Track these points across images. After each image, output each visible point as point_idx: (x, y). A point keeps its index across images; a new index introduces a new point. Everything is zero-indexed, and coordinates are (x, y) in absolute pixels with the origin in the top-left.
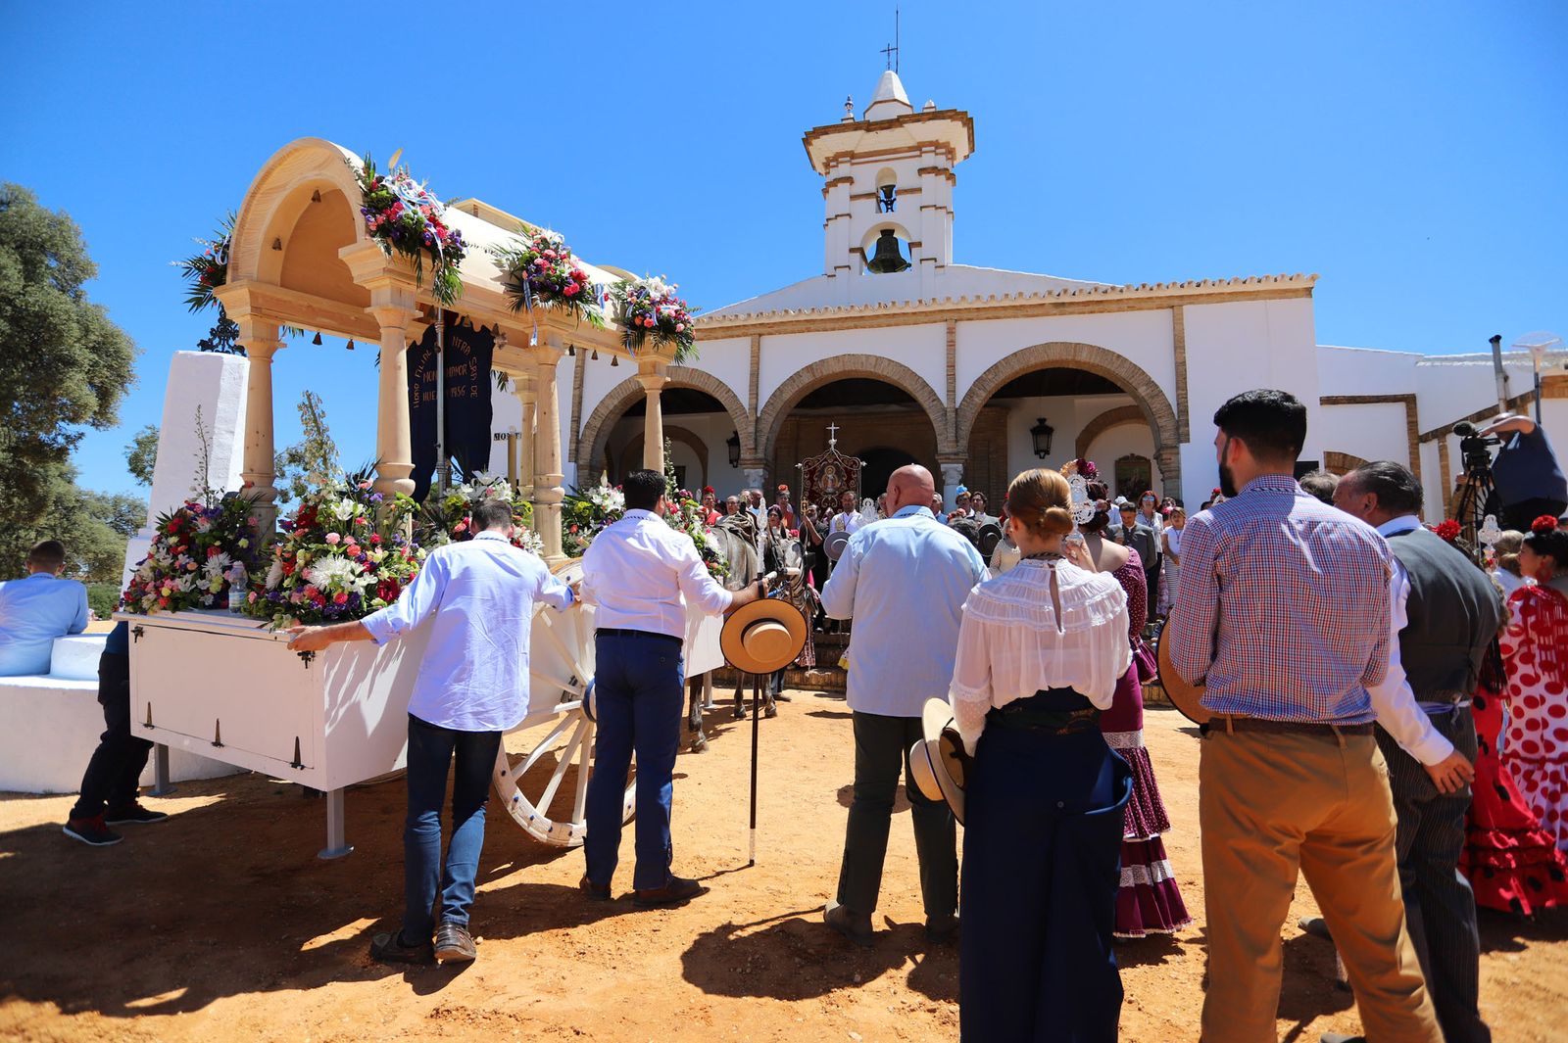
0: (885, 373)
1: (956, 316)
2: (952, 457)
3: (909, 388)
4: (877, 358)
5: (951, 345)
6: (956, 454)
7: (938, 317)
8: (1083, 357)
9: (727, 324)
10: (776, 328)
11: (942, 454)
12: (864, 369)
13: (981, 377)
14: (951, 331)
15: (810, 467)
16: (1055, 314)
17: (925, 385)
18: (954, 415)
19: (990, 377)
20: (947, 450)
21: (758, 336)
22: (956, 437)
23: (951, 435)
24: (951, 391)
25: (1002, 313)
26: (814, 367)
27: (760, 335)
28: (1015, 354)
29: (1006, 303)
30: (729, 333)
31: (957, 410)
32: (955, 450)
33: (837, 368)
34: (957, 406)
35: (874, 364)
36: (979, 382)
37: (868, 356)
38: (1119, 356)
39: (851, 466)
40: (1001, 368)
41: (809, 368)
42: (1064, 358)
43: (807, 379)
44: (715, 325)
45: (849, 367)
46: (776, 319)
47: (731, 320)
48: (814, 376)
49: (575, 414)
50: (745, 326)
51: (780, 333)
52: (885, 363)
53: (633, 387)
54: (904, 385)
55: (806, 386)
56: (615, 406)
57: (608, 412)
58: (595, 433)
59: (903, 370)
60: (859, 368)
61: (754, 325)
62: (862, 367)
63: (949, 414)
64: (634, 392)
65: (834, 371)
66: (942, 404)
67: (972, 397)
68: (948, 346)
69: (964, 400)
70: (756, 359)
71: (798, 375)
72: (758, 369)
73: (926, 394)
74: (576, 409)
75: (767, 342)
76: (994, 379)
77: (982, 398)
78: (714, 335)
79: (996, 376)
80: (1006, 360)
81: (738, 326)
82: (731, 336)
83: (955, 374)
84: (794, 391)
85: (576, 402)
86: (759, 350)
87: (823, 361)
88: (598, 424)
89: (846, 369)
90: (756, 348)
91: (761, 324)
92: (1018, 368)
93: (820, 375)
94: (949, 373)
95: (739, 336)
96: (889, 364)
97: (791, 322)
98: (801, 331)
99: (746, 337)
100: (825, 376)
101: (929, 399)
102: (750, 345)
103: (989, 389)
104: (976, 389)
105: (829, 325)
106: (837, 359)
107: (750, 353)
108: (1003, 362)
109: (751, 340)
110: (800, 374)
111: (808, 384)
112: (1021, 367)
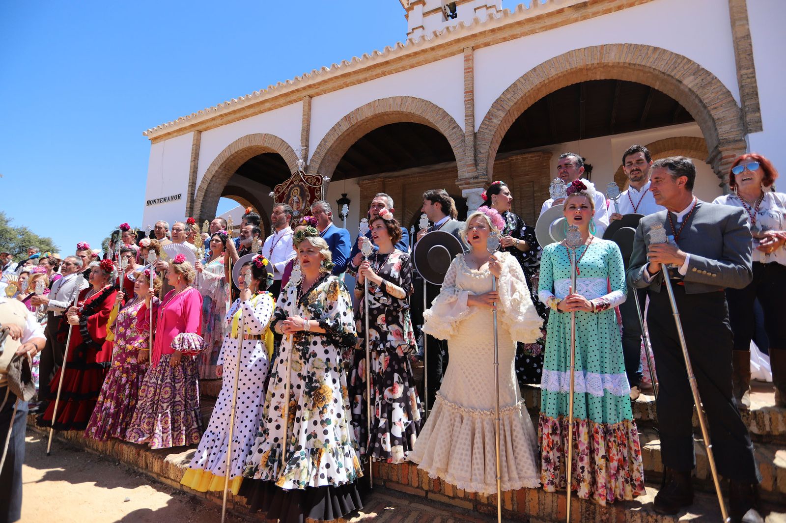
1: (472, 43)
2: (472, 181)
3: (431, 120)
4: (402, 98)
5: (469, 71)
6: (476, 178)
7: (455, 48)
8: (612, 58)
9: (285, 91)
10: (321, 88)
11: (463, 179)
12: (391, 110)
13: (500, 98)
14: (468, 59)
16: (576, 20)
17: (445, 114)
18: (472, 139)
19: (509, 96)
20: (467, 175)
21: (308, 98)
22: (476, 160)
23: (470, 159)
24: (470, 116)
25: (518, 30)
26: (352, 115)
27: (311, 97)
28: (534, 69)
29: (522, 17)
30: (288, 99)
31: (475, 135)
32: (475, 174)
33: (369, 114)
34: (476, 131)
35: (400, 103)
36: (498, 104)
37: (394, 98)
38: (656, 49)
40: (519, 85)
41: (347, 118)
42: (589, 63)
43: (345, 127)
44: (277, 94)
45: (380, 110)
46: (319, 79)
47: (285, 87)
48: (351, 123)
49: (191, 181)
50: (298, 90)
51: (325, 92)
52: (410, 101)
53: (227, 155)
54: (427, 118)
55: (346, 133)
56: (216, 171)
57: (211, 176)
58: (203, 194)
59: (425, 104)
60: (388, 110)
61: (304, 88)
62: (390, 108)
63: (470, 140)
64: (228, 159)
65: (367, 116)
66: (461, 130)
67: (491, 119)
68: (465, 73)
69: (483, 123)
70: (306, 117)
71: (338, 124)
72: (309, 125)
73: (446, 123)
74: (191, 176)
75: (316, 101)
76: (513, 98)
77: (501, 119)
78: (277, 103)
79: (514, 94)
80: (525, 76)
81: (293, 92)
82: (290, 102)
83: (473, 100)
84: (335, 139)
85: (192, 171)
86: (310, 109)
87: (358, 109)
88: (205, 187)
89: (377, 113)
90: (306, 108)
91: (310, 86)
92: (538, 82)
93: (356, 122)
94: (467, 99)
95: (296, 101)
96: (413, 101)
97: (331, 79)
98: (341, 87)
99: (301, 99)
100: (360, 122)
101: (449, 127)
102: (304, 107)
103: (507, 108)
104: (495, 110)
105: (361, 76)
106: (369, 105)
107: (304, 115)
108: (522, 80)
109: (304, 102)
110: (340, 123)
111: (346, 131)
112: (541, 80)
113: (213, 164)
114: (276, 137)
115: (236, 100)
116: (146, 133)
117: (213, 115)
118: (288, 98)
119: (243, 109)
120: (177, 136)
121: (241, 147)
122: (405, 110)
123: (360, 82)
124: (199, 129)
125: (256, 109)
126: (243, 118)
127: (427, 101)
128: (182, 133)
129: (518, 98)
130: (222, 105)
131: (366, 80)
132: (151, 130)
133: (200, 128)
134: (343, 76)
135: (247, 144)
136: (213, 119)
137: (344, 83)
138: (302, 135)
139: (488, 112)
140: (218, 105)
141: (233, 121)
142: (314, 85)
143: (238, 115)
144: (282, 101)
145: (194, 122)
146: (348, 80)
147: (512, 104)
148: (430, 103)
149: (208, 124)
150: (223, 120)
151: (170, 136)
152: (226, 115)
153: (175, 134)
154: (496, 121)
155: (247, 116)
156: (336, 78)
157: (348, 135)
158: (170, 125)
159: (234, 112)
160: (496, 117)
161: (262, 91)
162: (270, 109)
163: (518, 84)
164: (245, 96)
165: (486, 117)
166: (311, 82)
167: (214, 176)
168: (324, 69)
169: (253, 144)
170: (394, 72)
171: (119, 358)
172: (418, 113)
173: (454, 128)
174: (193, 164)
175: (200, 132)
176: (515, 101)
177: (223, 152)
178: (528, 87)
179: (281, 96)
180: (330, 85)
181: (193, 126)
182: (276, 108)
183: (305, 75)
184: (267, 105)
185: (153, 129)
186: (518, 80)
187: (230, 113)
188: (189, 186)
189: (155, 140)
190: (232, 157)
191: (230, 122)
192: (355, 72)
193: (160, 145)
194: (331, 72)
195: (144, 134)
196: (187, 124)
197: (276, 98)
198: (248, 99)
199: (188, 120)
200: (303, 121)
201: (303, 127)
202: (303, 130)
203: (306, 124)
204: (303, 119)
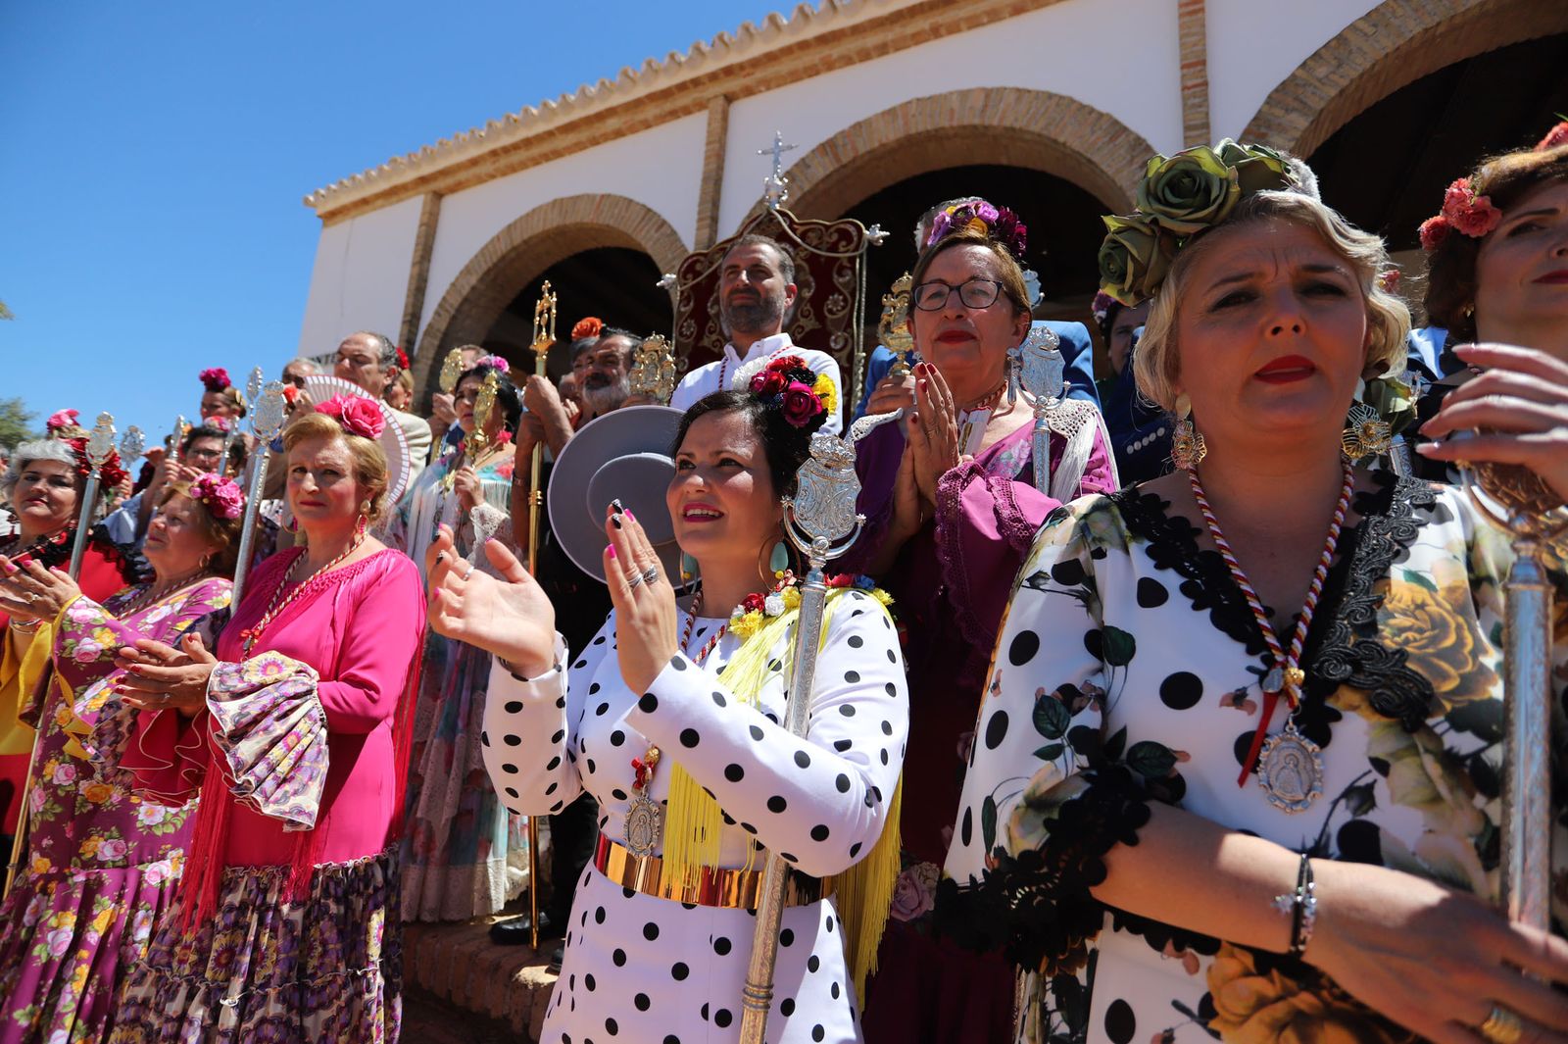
0: (1008, 123)
4: (988, 93)
5: (1196, 11)
9: (663, 83)
10: (759, 74)
12: (955, 123)
13: (1293, 76)
15: (697, 274)
17: (1118, 129)
19: (1322, 71)
21: (721, 101)
26: (840, 142)
27: (730, 98)
30: (668, 106)
33: (891, 134)
35: (980, 104)
36: (1285, 93)
37: (964, 95)
39: (834, 248)
40: (1355, 40)
41: (828, 147)
43: (820, 173)
44: (641, 92)
45: (921, 125)
46: (757, 49)
47: (666, 70)
48: (838, 160)
49: (410, 310)
50: (696, 82)
51: (769, 84)
52: (1012, 97)
53: (503, 248)
54: (1061, 139)
56: (473, 289)
57: (460, 300)
58: (436, 342)
59: (1058, 105)
60: (946, 124)
61: (713, 77)
62: (952, 119)
64: (503, 258)
65: (884, 141)
68: (1181, 14)
70: (717, 146)
72: (720, 168)
73: (1122, 151)
74: (411, 300)
75: (742, 109)
76: (1335, 77)
77: (1298, 134)
78: (640, 117)
79: (1339, 66)
80: (1374, 15)
81: (682, 87)
82: (674, 114)
83: (1206, 84)
85: (413, 287)
86: (725, 129)
87: (858, 126)
88: (443, 326)
89: (913, 131)
90: (717, 125)
91: (728, 71)
92: (1419, 29)
93: (851, 155)
94: (1190, 83)
95: (687, 111)
96: (1018, 100)
97: (788, 51)
98: (812, 71)
99: (701, 106)
100: (863, 156)
101: (1131, 162)
102: (709, 124)
103: (1318, 104)
104: (1278, 112)
105: (872, 40)
106: (891, 113)
107: (708, 143)
108: (1362, 25)
109: (711, 113)
110: (807, 161)
111: (823, 181)
112: (1430, 22)
113: (467, 271)
114: (631, 201)
115: (535, 111)
116: (311, 198)
117: (474, 152)
118: (669, 104)
119: (550, 134)
120: (382, 206)
121: (538, 227)
122: (995, 122)
123: (866, 56)
124: (437, 188)
125: (583, 135)
126: (547, 157)
127: (1061, 97)
128: (394, 199)
129: (1354, 74)
130: (499, 124)
131: (884, 49)
132: (322, 192)
133: (440, 184)
134: (823, 40)
135: (554, 221)
136: (474, 162)
137: (822, 59)
138: (703, 192)
139: (1255, 119)
140: (490, 125)
141: (523, 165)
142: (741, 67)
143: (535, 151)
144: (651, 111)
145: (427, 170)
146: (835, 51)
147: (1333, 92)
148: (1072, 101)
149: (462, 176)
150: (497, 165)
151: (366, 208)
152: (506, 150)
153: (380, 202)
155: (557, 154)
156: (803, 46)
157: (827, 191)
158: (369, 180)
159: (528, 142)
160: (1282, 129)
161: (603, 84)
162: (619, 134)
163: (1351, 37)
164: (560, 99)
165: (1248, 132)
166: (733, 59)
167: (466, 300)
168: (773, 20)
169: (570, 220)
170: (963, 25)
171: (46, 842)
172: (1035, 128)
174: (417, 269)
175: (439, 196)
176: (1344, 82)
177: (492, 241)
178: (1386, 44)
179: (653, 97)
180: (785, 66)
181: (423, 180)
182: (633, 129)
183: (721, 38)
184: (613, 123)
185: (329, 189)
187: (515, 147)
188: (404, 322)
189: (331, 217)
190: (513, 255)
191: (513, 169)
192: (857, 30)
193: (342, 228)
194: (793, 28)
195: (306, 201)
196: (411, 175)
197: (638, 103)
198: (566, 106)
199: (412, 165)
200: (707, 158)
201: (705, 173)
202: (705, 180)
203: (713, 166)
204: (706, 152)
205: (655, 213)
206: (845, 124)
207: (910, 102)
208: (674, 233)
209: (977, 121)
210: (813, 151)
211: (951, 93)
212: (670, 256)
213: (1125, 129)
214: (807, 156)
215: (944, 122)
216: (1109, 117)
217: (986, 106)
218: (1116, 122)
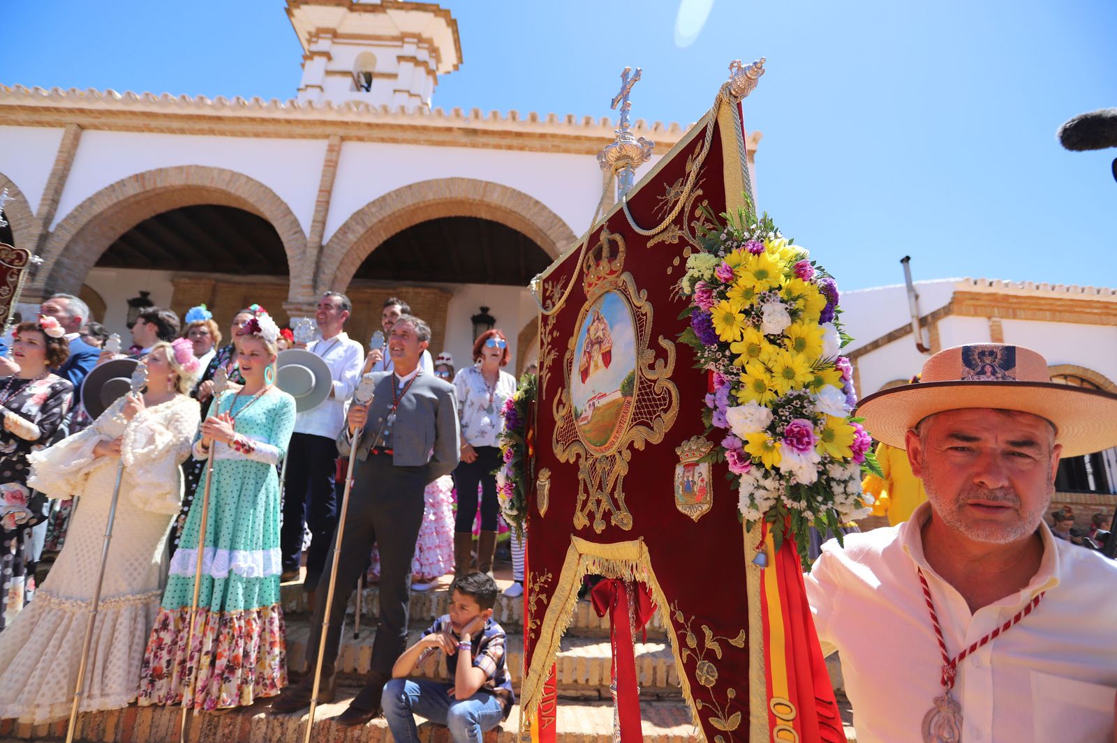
0: (240, 194)
1: (341, 131)
4: (233, 174)
5: (331, 166)
7: (319, 130)
9: (30, 103)
10: (104, 120)
11: (294, 303)
12: (213, 185)
14: (333, 150)
17: (288, 212)
19: (374, 210)
20: (301, 299)
21: (75, 127)
23: (307, 278)
26: (147, 177)
27: (82, 127)
31: (321, 248)
32: (311, 300)
33: (178, 181)
34: (324, 242)
35: (228, 180)
36: (359, 216)
37: (222, 171)
41: (139, 178)
43: (133, 190)
45: (195, 181)
46: (100, 106)
47: (32, 96)
48: (144, 187)
50: (58, 110)
51: (110, 127)
52: (243, 180)
55: (133, 200)
61: (69, 110)
63: (312, 253)
65: (174, 183)
66: (305, 238)
67: (346, 233)
68: (325, 166)
69: (335, 236)
70: (66, 155)
71: (122, 183)
72: (67, 169)
73: (287, 224)
75: (90, 136)
76: (378, 214)
78: (12, 117)
79: (381, 209)
81: (45, 110)
82: (38, 123)
83: (327, 202)
84: (110, 203)
86: (76, 144)
87: (161, 170)
90: (69, 142)
91: (82, 111)
94: (321, 200)
95: (51, 125)
97: (123, 113)
99: (61, 125)
100: (159, 189)
101: (289, 230)
102: (63, 140)
103: (369, 225)
104: (354, 223)
105: (175, 124)
106: (180, 169)
107: (60, 152)
108: (393, 195)
109: (66, 132)
110: (125, 182)
111: (133, 196)
112: (415, 201)
118: (37, 117)
122: (233, 191)
123: (172, 131)
127: (267, 188)
129: (385, 215)
131: (182, 131)
134: (145, 114)
138: (50, 183)
142: (91, 111)
144: (23, 116)
146: (153, 123)
147: (375, 220)
148: (272, 191)
154: (352, 237)
156: (131, 113)
157: (138, 203)
160: (354, 232)
165: (340, 229)
166: (86, 105)
168: (110, 93)
173: (296, 233)
176: (382, 217)
179: (23, 108)
180: (121, 121)
186: (389, 194)
194: (123, 102)
197: (10, 108)
200: (57, 161)
201: (54, 170)
202: (53, 174)
203: (60, 167)
204: (58, 156)
205: (14, 184)
206: (153, 166)
207: (191, 166)
208: (25, 201)
209: (224, 188)
210: (130, 177)
211: (215, 168)
212: (19, 216)
213: (291, 213)
214: (126, 180)
215: (207, 183)
216: (286, 205)
217: (230, 181)
218: (288, 208)
